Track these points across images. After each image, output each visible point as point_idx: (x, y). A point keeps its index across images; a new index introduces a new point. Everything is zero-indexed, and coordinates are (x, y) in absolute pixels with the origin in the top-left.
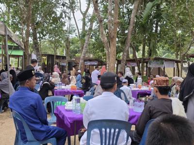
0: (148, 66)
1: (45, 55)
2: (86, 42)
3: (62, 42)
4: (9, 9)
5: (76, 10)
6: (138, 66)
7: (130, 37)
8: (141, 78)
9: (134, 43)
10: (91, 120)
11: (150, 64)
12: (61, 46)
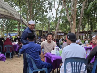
0: (91, 35)
1: (38, 31)
2: (58, 23)
3: (46, 24)
4: (21, 9)
5: (53, 8)
6: (85, 35)
7: (81, 20)
8: (87, 41)
9: (83, 23)
10: (66, 58)
11: (92, 34)
12: (45, 26)
